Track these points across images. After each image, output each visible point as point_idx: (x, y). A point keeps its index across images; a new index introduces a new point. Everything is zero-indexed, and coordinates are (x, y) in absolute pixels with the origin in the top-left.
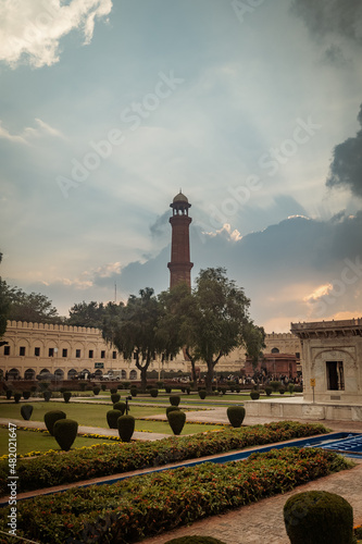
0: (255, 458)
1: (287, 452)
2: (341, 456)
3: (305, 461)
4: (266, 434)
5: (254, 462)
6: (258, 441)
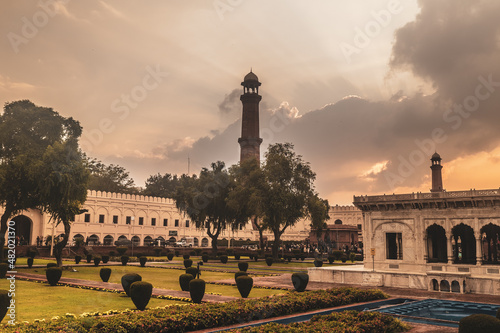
0: (317, 320)
1: (347, 315)
2: (397, 320)
3: (362, 323)
4: (328, 298)
5: (316, 323)
6: (320, 304)
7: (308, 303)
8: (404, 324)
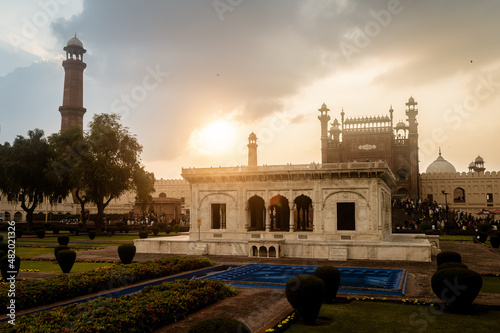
0: (148, 291)
1: (178, 283)
2: (227, 285)
3: (195, 291)
4: (156, 268)
5: (148, 295)
6: (149, 275)
7: (136, 274)
8: (233, 289)
